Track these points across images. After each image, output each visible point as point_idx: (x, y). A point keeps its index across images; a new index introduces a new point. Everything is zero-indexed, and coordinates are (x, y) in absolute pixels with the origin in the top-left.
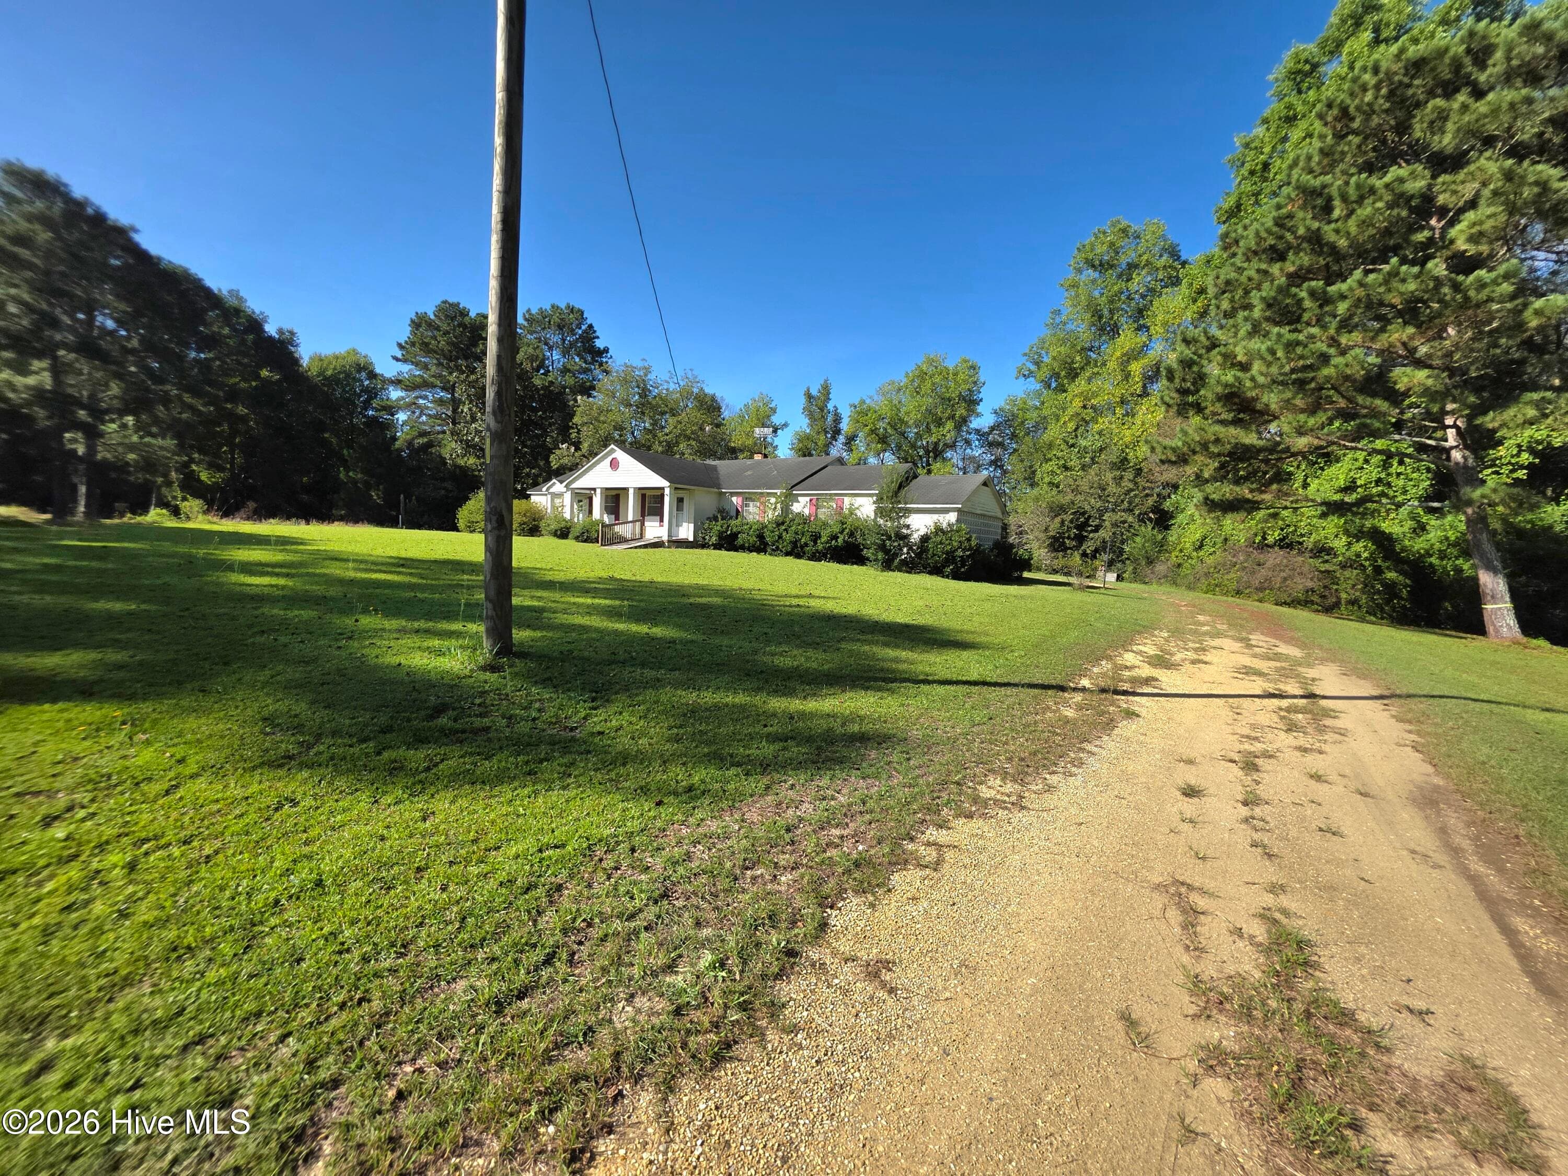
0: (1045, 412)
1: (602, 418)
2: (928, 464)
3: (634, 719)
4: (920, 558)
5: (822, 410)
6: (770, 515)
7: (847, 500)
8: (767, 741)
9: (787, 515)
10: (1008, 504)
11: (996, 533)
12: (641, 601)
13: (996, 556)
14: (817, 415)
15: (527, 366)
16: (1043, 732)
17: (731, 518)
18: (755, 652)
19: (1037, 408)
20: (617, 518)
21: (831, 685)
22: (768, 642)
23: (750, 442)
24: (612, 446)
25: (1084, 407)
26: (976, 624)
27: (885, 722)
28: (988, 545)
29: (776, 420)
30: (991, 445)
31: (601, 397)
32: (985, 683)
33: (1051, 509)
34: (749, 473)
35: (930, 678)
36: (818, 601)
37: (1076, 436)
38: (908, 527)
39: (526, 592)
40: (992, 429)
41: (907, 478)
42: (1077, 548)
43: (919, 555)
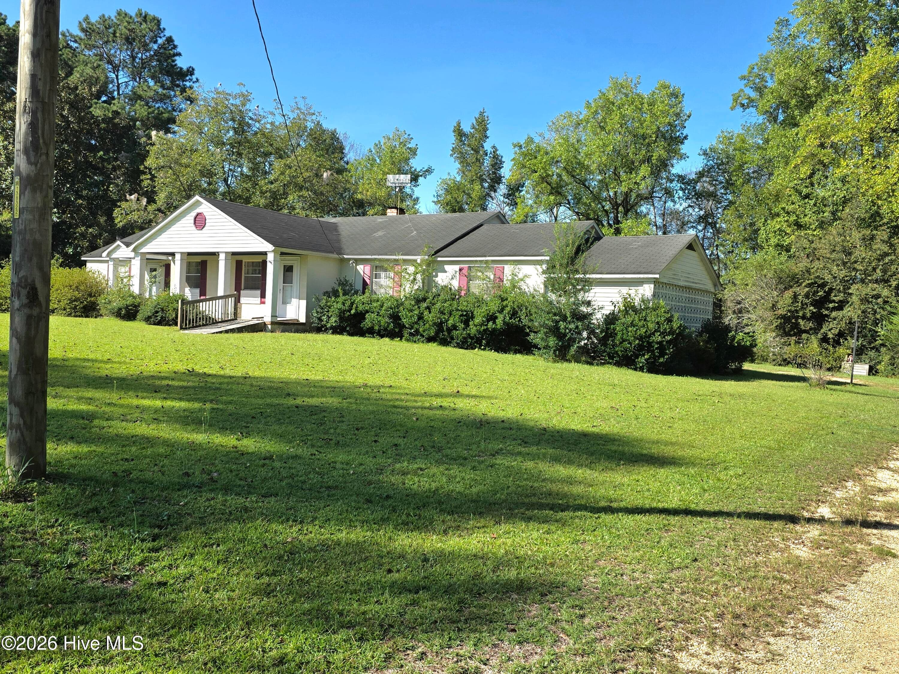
0: (770, 153)
1: (184, 161)
2: (617, 222)
3: (209, 564)
4: (605, 345)
5: (476, 151)
6: (408, 289)
7: (508, 269)
8: (391, 592)
9: (430, 287)
10: (723, 273)
11: (705, 312)
12: (230, 403)
13: (707, 342)
14: (471, 159)
15: (84, 91)
16: (766, 578)
17: (356, 292)
18: (381, 471)
19: (759, 148)
20: (203, 293)
21: (481, 514)
22: (398, 458)
23: (382, 193)
24: (197, 197)
25: (822, 146)
26: (679, 433)
27: (552, 565)
28: (695, 327)
29: (417, 164)
30: (699, 195)
31: (183, 132)
32: (687, 512)
33: (780, 280)
34: (380, 233)
35: (615, 505)
36: (466, 401)
37: (812, 184)
38: (589, 303)
39: (72, 392)
40: (701, 175)
41: (587, 240)
42: (816, 330)
43: (603, 341)
